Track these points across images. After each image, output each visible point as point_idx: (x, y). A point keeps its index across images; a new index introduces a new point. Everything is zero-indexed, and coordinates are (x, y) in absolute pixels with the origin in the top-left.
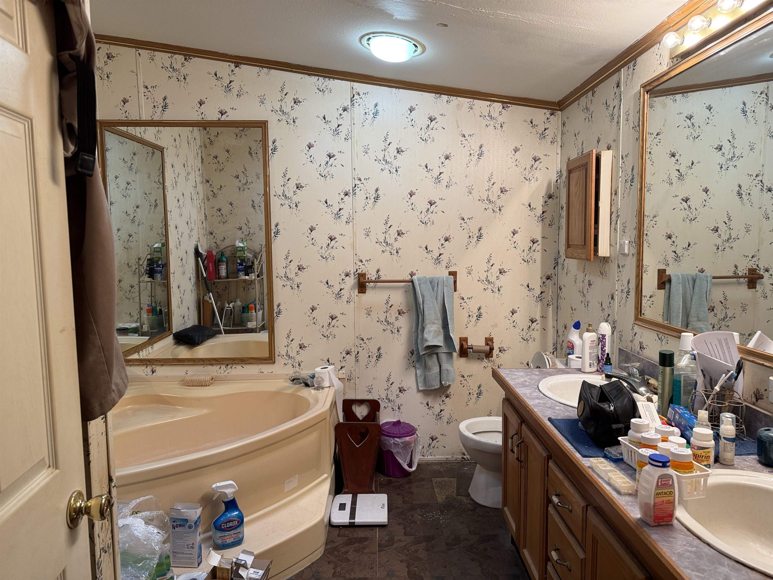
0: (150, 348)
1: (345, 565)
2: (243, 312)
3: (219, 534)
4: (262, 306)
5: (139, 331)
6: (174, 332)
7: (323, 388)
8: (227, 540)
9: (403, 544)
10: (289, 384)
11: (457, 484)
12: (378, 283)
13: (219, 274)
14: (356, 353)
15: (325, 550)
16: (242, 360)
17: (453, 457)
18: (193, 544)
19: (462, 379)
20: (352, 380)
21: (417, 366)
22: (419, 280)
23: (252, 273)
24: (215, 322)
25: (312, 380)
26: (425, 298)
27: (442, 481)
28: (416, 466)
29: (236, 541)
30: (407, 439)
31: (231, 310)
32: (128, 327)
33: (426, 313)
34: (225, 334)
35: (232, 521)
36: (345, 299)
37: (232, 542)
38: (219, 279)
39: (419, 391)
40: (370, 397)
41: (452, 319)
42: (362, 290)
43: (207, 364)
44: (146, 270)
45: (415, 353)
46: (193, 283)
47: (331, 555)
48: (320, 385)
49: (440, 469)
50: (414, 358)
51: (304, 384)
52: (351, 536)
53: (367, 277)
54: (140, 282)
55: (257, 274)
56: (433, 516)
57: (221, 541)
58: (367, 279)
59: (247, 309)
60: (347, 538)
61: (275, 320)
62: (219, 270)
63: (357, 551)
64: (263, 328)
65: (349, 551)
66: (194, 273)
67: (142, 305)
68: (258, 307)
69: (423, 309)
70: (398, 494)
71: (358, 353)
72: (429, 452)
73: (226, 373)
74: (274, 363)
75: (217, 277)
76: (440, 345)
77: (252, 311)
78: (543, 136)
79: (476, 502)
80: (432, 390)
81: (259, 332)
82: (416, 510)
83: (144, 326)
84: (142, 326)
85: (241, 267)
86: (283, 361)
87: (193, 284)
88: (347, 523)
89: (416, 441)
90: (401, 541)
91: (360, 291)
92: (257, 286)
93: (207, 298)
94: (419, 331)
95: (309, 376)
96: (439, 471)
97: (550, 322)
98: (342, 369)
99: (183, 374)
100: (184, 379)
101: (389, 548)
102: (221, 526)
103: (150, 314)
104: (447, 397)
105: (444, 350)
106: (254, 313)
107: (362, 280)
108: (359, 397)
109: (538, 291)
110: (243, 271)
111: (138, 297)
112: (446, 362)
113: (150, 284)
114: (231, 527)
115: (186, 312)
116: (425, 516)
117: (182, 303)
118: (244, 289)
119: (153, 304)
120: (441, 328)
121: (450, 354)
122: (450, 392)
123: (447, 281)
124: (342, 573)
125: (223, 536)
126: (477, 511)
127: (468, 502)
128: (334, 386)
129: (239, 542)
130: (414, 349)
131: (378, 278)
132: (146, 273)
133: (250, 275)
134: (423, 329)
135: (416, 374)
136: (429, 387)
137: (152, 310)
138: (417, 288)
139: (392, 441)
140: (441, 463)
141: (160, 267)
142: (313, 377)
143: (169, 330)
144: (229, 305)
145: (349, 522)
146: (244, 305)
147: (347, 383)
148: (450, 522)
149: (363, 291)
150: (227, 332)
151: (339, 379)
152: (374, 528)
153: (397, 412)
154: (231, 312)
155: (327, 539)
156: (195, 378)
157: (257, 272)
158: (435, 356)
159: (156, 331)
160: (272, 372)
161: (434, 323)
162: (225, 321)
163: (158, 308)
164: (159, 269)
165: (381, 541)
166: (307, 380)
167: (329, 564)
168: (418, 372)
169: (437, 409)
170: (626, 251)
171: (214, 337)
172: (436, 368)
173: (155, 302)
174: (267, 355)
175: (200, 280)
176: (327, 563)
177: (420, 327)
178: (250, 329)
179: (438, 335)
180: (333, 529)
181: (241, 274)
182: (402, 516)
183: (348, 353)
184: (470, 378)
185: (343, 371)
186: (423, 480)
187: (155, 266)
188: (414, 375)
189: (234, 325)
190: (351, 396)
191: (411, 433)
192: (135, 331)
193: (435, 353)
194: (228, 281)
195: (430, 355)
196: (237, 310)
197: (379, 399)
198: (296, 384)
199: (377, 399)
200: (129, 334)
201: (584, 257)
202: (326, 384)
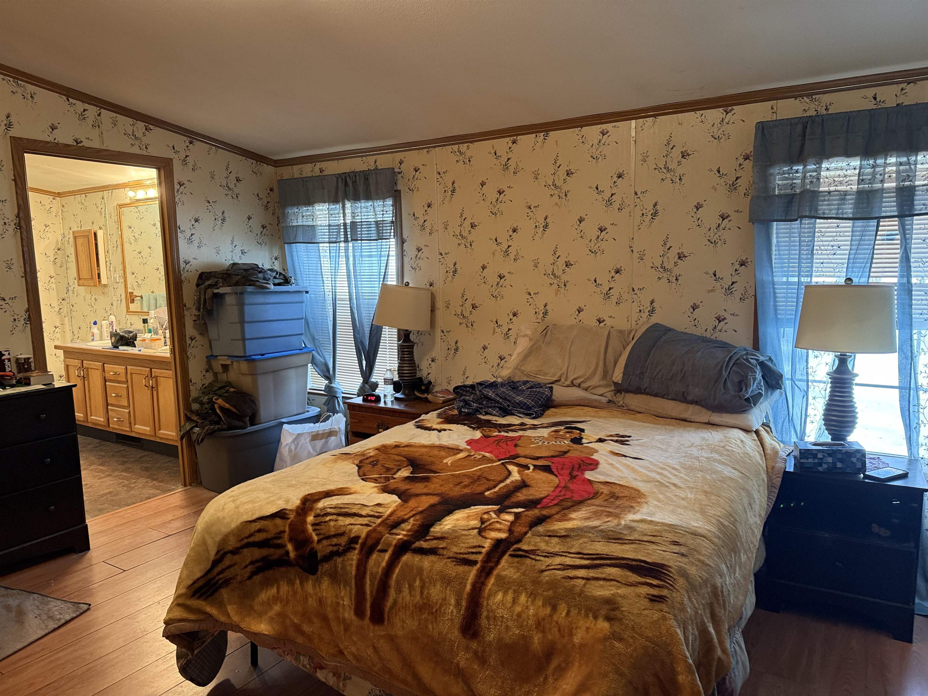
78: (49, 211)
97: (67, 328)
109: (57, 309)
170: (118, 281)
201: (92, 284)
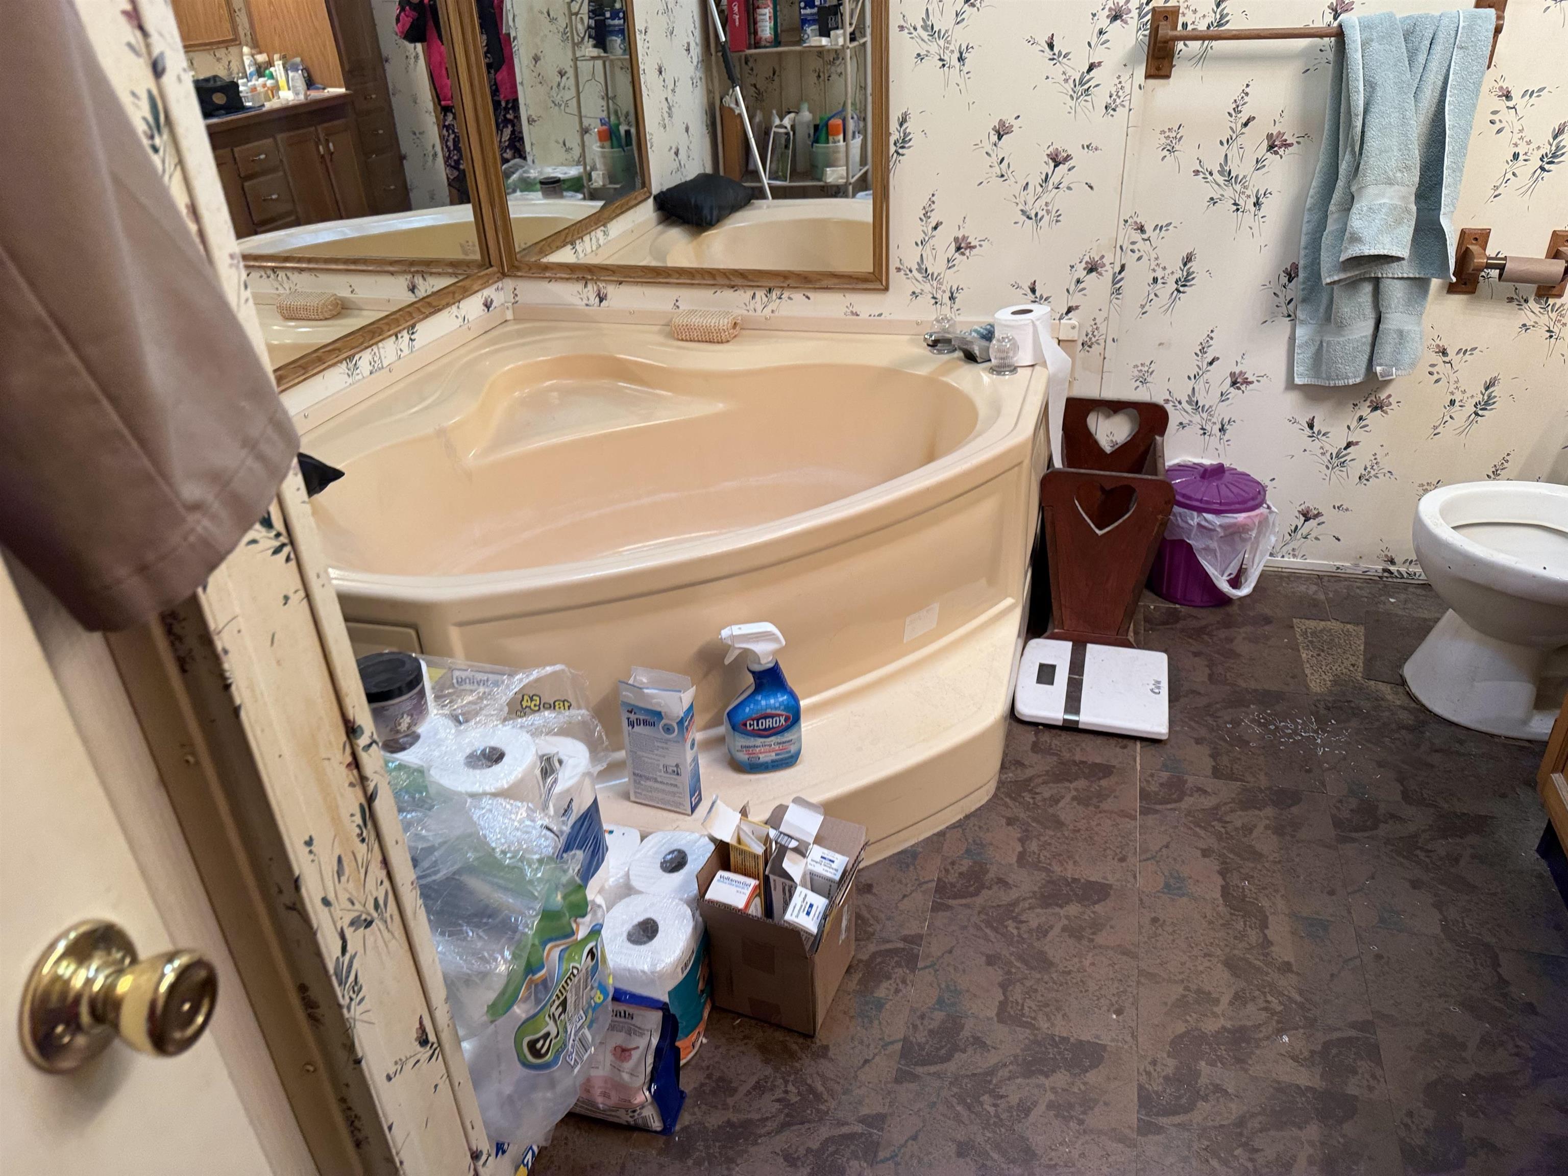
0: (599, 233)
1: (1051, 837)
2: (816, 141)
3: (741, 741)
4: (862, 124)
5: (582, 186)
6: (656, 189)
7: (1014, 369)
8: (761, 756)
9: (1208, 802)
10: (925, 351)
11: (1366, 644)
12: (1214, 43)
13: (756, 33)
14: (1117, 269)
15: (1001, 784)
16: (806, 278)
17: (1357, 565)
18: (677, 766)
19: (1439, 359)
20: (1095, 346)
21: (1300, 315)
22: (1366, 26)
23: (837, 28)
24: (751, 167)
25: (984, 343)
26: (1379, 93)
27: (1321, 631)
28: (1253, 585)
29: (782, 760)
30: (1241, 517)
31: (787, 134)
32: (561, 176)
33: (1373, 144)
34: (773, 198)
35: (772, 716)
36: (1100, 97)
37: (773, 761)
38: (756, 48)
39: (1291, 385)
40: (1141, 395)
41: (1458, 169)
42: (1158, 69)
43: (722, 286)
44: (589, 27)
45: (1302, 275)
46: (695, 61)
47: (1014, 799)
48: (1007, 361)
49: (1316, 593)
50: (1295, 289)
51: (961, 354)
52: (1067, 755)
53: (1181, 20)
54: (575, 60)
55: (849, 30)
56: (1295, 732)
57: (746, 757)
58: (1180, 27)
59: (824, 129)
60: (1055, 758)
61: (891, 164)
62: (755, 23)
63: (1082, 800)
64: (863, 184)
65: (1063, 797)
66: (697, 33)
67: (586, 123)
68: (851, 125)
69: (1363, 132)
70: (1196, 654)
71: (1123, 268)
72: (1289, 548)
73: (767, 311)
74: (886, 289)
75: (753, 42)
76: (1399, 254)
77: (836, 138)
79: (1423, 706)
80: (1336, 388)
81: (854, 196)
82: (1248, 707)
83: (594, 174)
84: (590, 175)
85: (808, 11)
86: (910, 287)
87: (695, 63)
88: (1057, 720)
89: (1264, 523)
90: (1205, 792)
91: (1153, 72)
92: (850, 67)
93: (728, 101)
94: (1332, 208)
95: (976, 331)
96: (1314, 600)
98: (1070, 315)
99: (669, 307)
100: (671, 321)
101: (1169, 806)
102: (745, 725)
103: (607, 144)
104: (1375, 409)
105: (1405, 270)
106: (842, 143)
107: (1165, 31)
108: (1110, 394)
110: (814, 22)
111: (575, 100)
112: (1401, 308)
113: (599, 63)
114: (769, 729)
115: (682, 141)
116: (1272, 727)
117: (670, 116)
118: (819, 76)
119: (613, 118)
120: (1413, 198)
121: (1420, 284)
122: (1390, 396)
123: (1470, 28)
124: (1042, 858)
125: (750, 747)
126: (1428, 734)
127: (1398, 703)
128: (1044, 364)
129: (788, 761)
130: (1302, 263)
131: (1219, 25)
132: (590, 37)
133: (832, 33)
134: (1350, 200)
135: (1292, 338)
136: (1329, 378)
137: (610, 135)
138: (1355, 55)
139: (1194, 519)
140: (1319, 578)
141: (620, 19)
142: (988, 336)
143: (644, 185)
144: (781, 119)
145: (1065, 720)
146: (818, 122)
147: (1081, 355)
148: (1345, 758)
149: (1162, 73)
150: (779, 193)
151: (1059, 341)
152: (1130, 743)
153: (1214, 441)
154: (788, 140)
155: (1005, 755)
156: (696, 320)
157: (851, 24)
158: (1368, 288)
159: (618, 186)
160: (880, 315)
161: (1390, 182)
162: (774, 166)
163: (623, 129)
164: (616, 22)
165: (1148, 782)
166: (971, 343)
167: (1008, 824)
168: (1299, 332)
169: (1337, 438)
171: (748, 208)
172: (1363, 324)
173: (616, 112)
174: (866, 266)
175: (713, 50)
176: (1004, 821)
177: (1337, 196)
178: (832, 186)
179: (1399, 222)
180: (1021, 727)
181: (809, 31)
182: (1208, 718)
183: (1092, 268)
184: (1467, 356)
185: (1074, 319)
186: (1268, 620)
187: (608, 15)
188: (1286, 338)
189: (795, 175)
190: (1088, 390)
191: (1251, 503)
192: (577, 185)
193: (1370, 279)
194: (780, 53)
195: (1352, 285)
196: (802, 133)
197: (1167, 401)
198: (940, 352)
199: (1161, 402)
200: (565, 193)
202: (1024, 357)
